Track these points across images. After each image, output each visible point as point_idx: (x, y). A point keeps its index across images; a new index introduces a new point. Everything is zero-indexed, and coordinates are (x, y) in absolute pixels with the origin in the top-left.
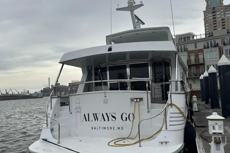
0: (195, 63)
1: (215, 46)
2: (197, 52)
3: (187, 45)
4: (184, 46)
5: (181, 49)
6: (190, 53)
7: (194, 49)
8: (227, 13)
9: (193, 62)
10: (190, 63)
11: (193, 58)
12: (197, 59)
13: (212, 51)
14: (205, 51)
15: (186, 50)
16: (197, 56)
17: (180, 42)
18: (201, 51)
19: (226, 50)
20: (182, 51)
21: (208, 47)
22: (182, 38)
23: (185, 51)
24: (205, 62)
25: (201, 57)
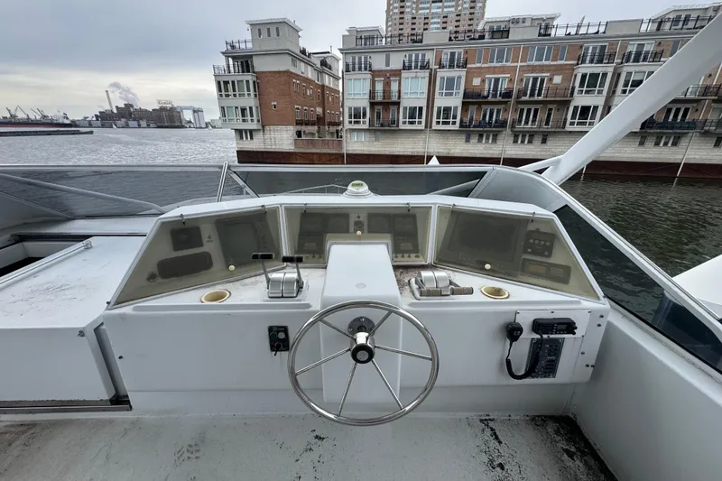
0: (384, 98)
1: (423, 67)
2: (388, 75)
3: (372, 55)
4: (366, 58)
5: (360, 63)
6: (375, 74)
7: (383, 67)
8: (420, 6)
9: (379, 98)
10: (374, 98)
11: (379, 87)
12: (387, 92)
13: (416, 77)
14: (405, 74)
15: (368, 67)
16: (387, 85)
17: (358, 47)
18: (397, 73)
19: (442, 78)
20: (360, 69)
21: (410, 68)
22: (361, 38)
23: (366, 69)
24: (402, 100)
25: (394, 87)
